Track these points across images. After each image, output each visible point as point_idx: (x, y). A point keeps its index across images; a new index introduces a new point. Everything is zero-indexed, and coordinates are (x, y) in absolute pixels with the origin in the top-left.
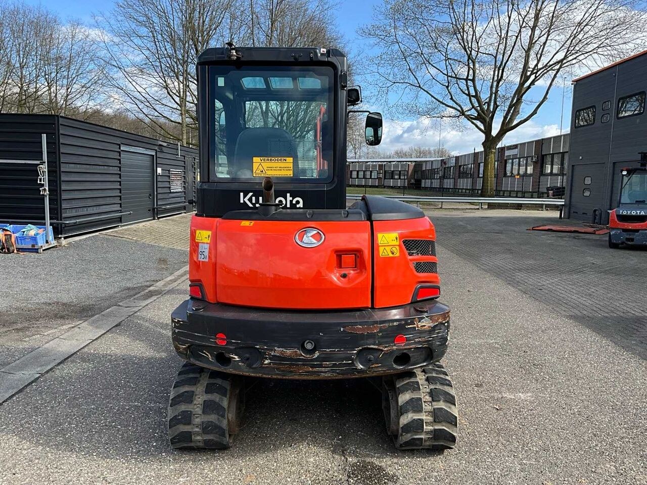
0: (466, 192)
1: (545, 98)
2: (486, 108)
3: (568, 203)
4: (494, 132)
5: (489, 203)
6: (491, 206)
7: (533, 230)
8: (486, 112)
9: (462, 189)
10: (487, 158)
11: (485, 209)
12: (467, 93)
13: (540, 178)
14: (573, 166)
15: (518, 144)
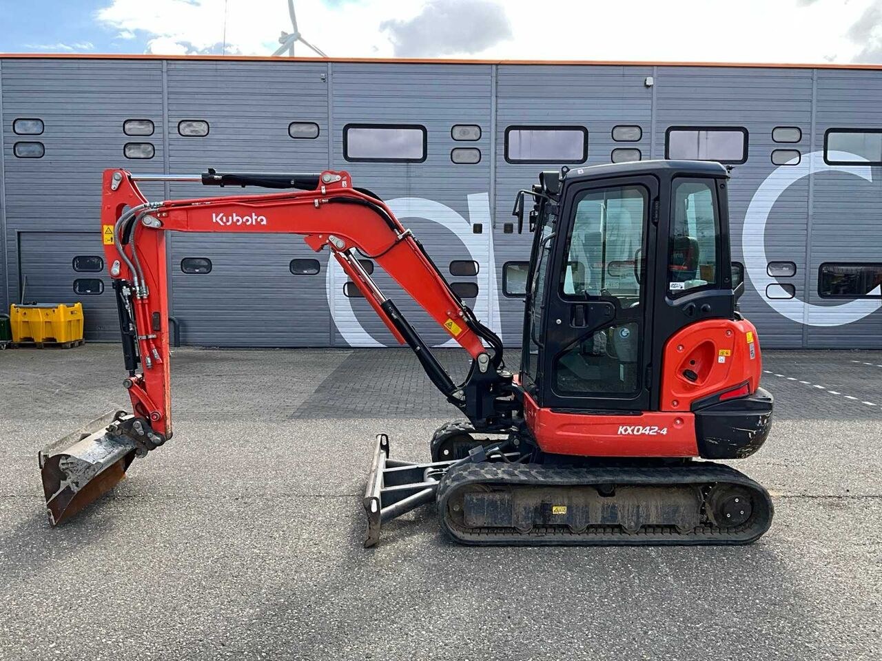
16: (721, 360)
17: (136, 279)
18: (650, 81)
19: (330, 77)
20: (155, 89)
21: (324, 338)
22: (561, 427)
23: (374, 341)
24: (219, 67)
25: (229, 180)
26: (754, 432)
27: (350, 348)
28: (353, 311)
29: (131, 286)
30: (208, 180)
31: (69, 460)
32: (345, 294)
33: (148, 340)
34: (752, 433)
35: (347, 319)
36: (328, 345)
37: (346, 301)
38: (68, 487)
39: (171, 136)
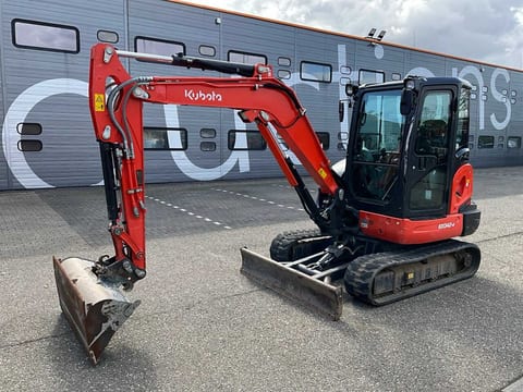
16: (467, 185)
17: (126, 142)
18: (219, 21)
21: (3, 183)
22: (415, 229)
23: (45, 183)
25: (197, 64)
27: (27, 190)
28: (26, 161)
29: (123, 149)
30: (179, 61)
31: (111, 304)
32: (19, 149)
33: (135, 193)
36: (7, 188)
37: (19, 155)
38: (110, 328)
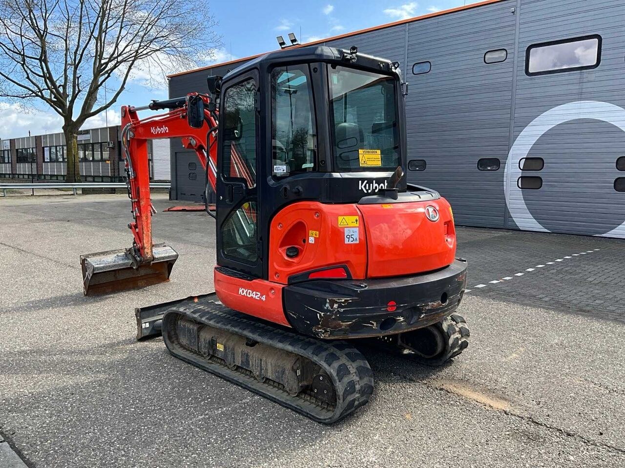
0: (23, 178)
1: (123, 88)
2: (62, 92)
3: (175, 186)
4: (74, 118)
5: (82, 188)
6: (86, 192)
7: (168, 211)
8: (62, 95)
9: (23, 175)
10: (70, 142)
11: (80, 195)
12: (42, 75)
13: (119, 163)
14: (176, 153)
15: (89, 130)
16: (311, 240)
19: (518, 9)
20: (400, 45)
21: (499, 221)
23: (541, 226)
24: (440, 20)
26: (322, 314)
27: (520, 230)
28: (524, 200)
32: (518, 186)
33: (134, 202)
34: (320, 315)
35: (519, 206)
36: (502, 227)
37: (519, 193)
39: (408, 76)
